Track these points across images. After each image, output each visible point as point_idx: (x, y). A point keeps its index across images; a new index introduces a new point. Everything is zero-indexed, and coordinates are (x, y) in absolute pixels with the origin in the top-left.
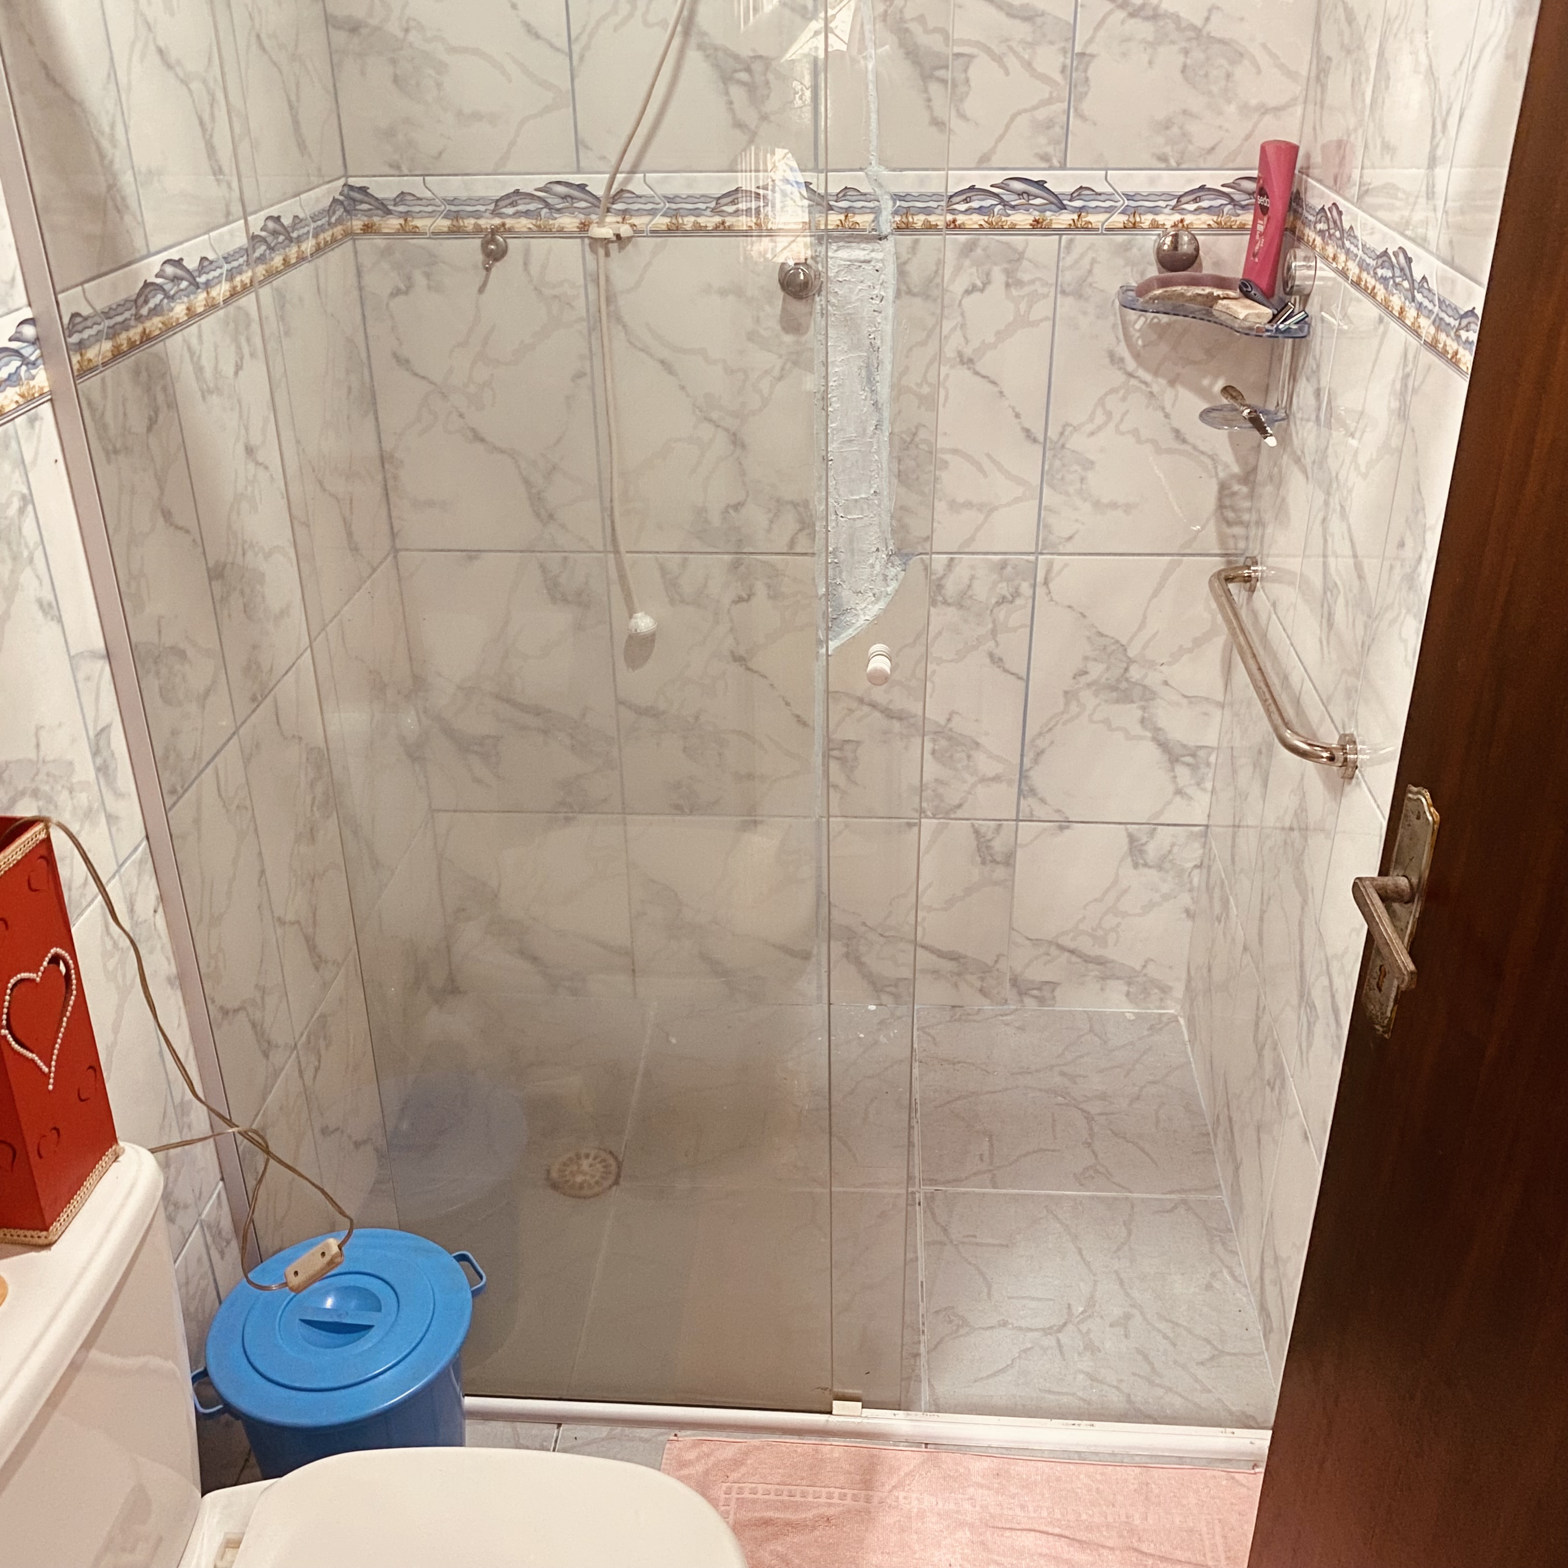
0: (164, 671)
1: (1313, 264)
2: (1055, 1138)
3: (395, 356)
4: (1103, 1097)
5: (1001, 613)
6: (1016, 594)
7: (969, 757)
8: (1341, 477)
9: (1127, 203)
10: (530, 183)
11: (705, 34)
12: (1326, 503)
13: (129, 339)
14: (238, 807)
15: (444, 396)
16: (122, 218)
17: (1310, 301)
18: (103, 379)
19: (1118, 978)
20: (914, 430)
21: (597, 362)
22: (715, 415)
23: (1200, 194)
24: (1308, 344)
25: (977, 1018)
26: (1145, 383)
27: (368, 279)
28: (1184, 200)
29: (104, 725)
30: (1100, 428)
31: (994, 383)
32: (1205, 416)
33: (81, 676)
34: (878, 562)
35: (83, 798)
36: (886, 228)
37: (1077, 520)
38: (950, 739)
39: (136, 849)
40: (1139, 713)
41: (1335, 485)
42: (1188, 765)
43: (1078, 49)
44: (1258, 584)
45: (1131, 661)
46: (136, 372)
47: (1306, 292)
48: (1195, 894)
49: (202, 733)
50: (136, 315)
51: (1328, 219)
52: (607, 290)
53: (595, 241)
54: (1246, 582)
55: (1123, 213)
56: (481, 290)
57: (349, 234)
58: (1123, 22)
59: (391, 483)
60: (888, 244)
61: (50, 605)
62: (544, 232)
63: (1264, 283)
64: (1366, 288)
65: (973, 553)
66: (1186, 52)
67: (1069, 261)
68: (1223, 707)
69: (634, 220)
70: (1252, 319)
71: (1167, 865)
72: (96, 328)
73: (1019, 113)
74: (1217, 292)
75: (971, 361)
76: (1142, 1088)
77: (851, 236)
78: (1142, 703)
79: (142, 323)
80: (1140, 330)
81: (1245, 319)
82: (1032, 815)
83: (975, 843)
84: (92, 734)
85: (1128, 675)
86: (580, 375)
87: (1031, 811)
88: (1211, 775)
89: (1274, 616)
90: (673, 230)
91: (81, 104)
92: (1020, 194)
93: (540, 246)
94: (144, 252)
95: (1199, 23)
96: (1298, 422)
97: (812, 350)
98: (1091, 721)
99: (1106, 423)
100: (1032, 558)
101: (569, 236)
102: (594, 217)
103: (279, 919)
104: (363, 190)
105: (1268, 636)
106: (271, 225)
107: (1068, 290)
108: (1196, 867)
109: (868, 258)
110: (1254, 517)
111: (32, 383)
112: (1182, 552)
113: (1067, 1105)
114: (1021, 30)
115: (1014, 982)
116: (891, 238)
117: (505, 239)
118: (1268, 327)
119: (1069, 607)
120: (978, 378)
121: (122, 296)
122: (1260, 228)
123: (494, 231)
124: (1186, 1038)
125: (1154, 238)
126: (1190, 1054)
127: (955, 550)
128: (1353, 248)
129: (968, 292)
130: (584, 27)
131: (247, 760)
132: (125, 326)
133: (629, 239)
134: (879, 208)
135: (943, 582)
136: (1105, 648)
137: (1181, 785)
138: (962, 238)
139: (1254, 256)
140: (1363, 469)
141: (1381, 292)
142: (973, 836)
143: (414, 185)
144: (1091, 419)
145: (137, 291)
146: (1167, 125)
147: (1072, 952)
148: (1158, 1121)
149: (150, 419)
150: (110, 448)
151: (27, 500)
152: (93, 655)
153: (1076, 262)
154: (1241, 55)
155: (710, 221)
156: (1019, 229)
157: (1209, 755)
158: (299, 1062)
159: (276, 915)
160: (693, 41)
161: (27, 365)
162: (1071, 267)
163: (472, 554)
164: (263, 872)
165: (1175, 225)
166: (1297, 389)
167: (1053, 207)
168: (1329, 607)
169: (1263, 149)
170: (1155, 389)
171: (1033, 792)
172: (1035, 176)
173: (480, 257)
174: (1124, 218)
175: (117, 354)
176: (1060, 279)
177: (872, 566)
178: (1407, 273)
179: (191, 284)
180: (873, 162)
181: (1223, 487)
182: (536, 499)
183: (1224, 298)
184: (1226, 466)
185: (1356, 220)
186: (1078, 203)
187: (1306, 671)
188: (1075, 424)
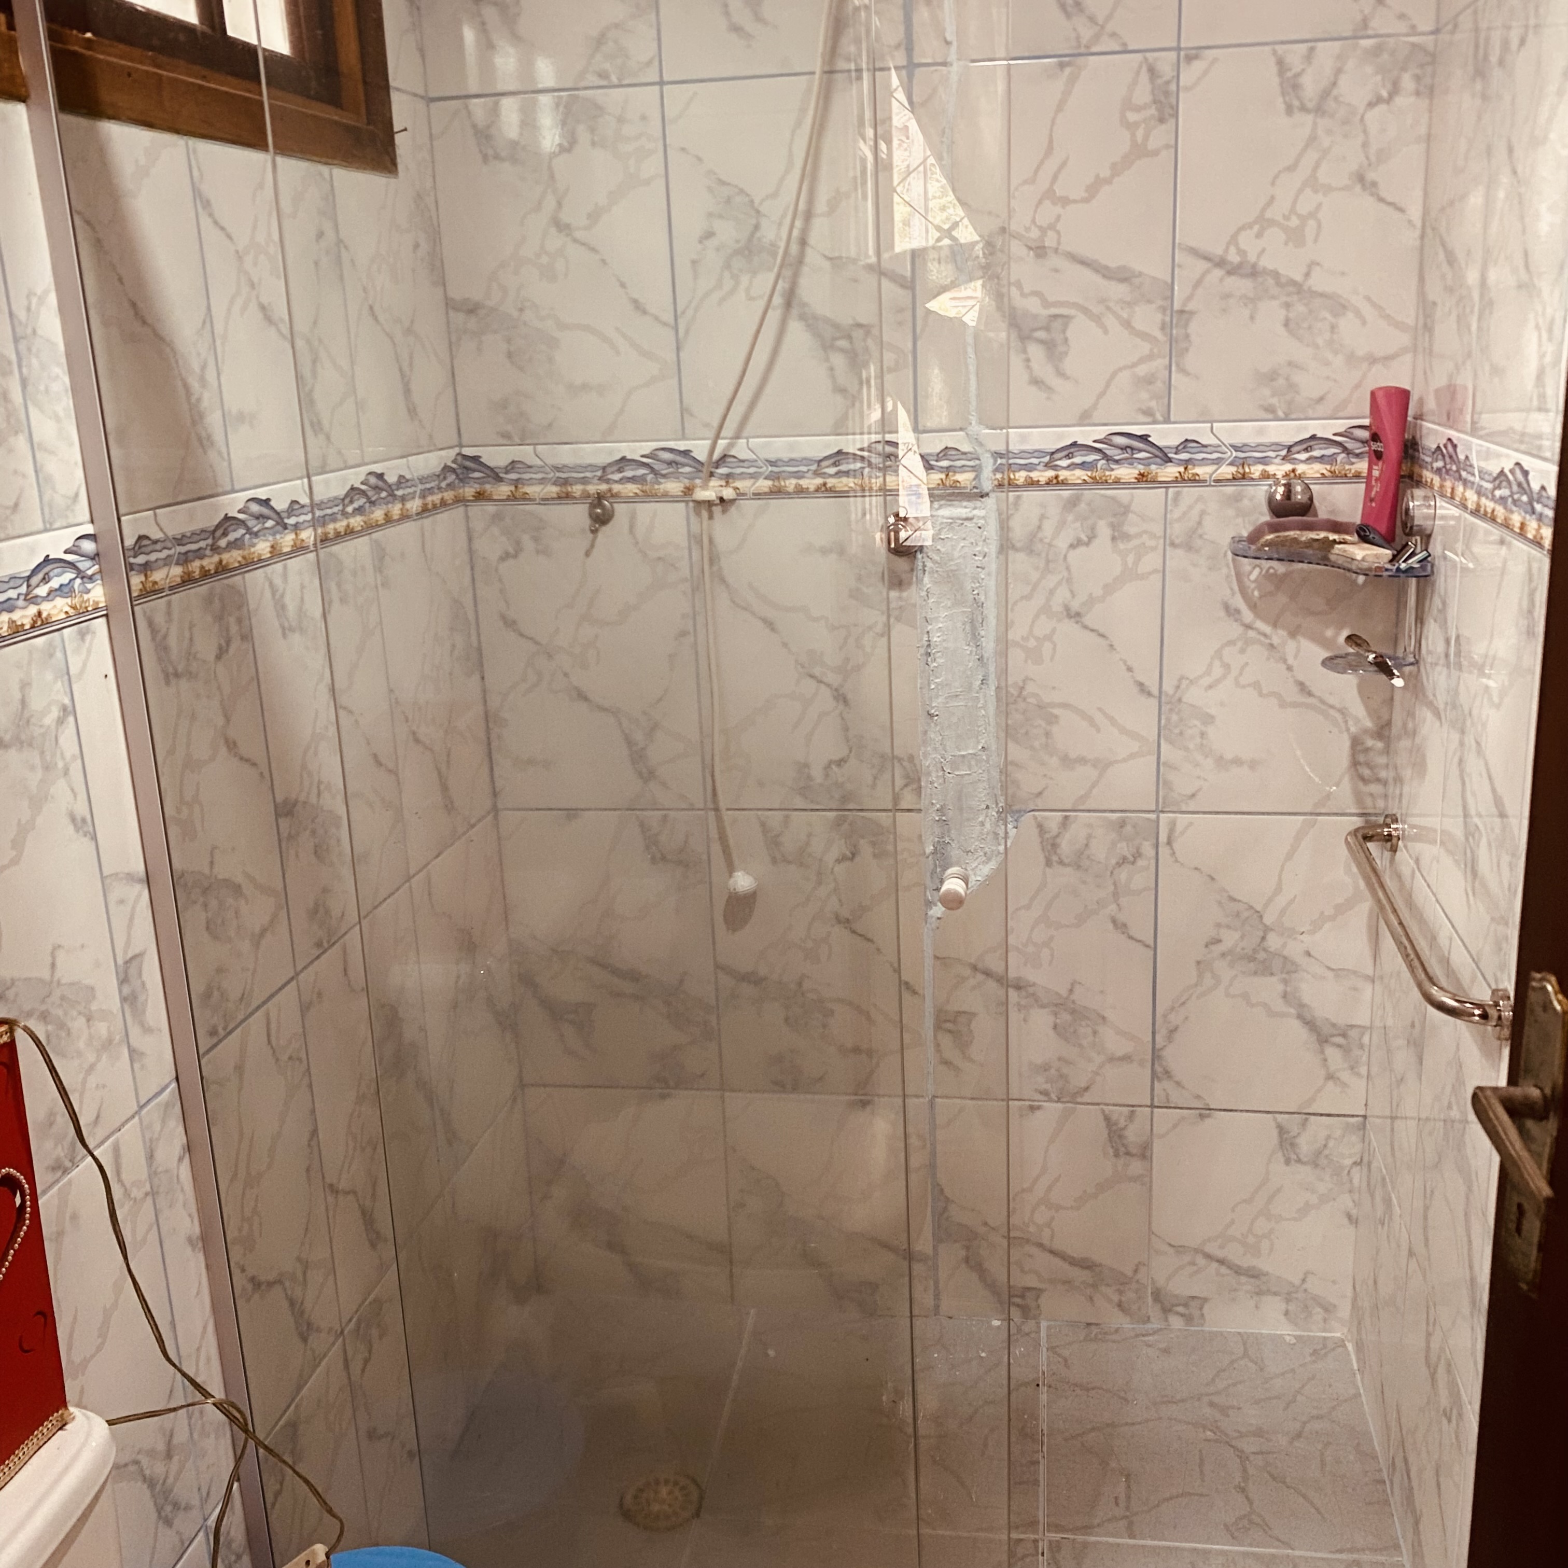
0: (214, 903)
1: (1432, 503)
2: (1203, 1481)
3: (503, 617)
4: (1259, 1433)
5: (1123, 875)
6: (1138, 855)
7: (1095, 1033)
8: (1475, 712)
9: (1234, 454)
10: (637, 450)
11: (805, 305)
12: (1462, 744)
13: (202, 567)
14: (290, 1058)
15: (550, 656)
16: (205, 452)
17: (1432, 541)
18: (169, 604)
19: (1275, 1294)
20: (1021, 684)
21: (700, 619)
22: (817, 671)
23: (1312, 443)
24: (1433, 584)
25: (1114, 1337)
26: (1265, 635)
27: (477, 544)
28: (1294, 449)
29: (137, 951)
30: (1218, 681)
31: (1102, 636)
32: (1328, 663)
33: (113, 898)
34: (988, 821)
35: (102, 1028)
36: (987, 486)
37: (1199, 777)
38: (1073, 1012)
39: (163, 1090)
40: (1280, 988)
41: (1468, 723)
42: (1339, 1046)
43: (1177, 306)
44: (1400, 843)
45: (1267, 929)
46: (208, 600)
47: (1428, 532)
48: (1356, 1196)
49: (254, 974)
50: (212, 545)
51: (1443, 456)
52: (711, 552)
53: (698, 503)
54: (1388, 841)
55: (1231, 464)
56: (587, 554)
57: (459, 500)
58: (1221, 280)
59: (494, 744)
60: (990, 502)
61: (84, 820)
62: (649, 496)
63: (1383, 528)
64: (1486, 513)
65: (1089, 811)
66: (1287, 306)
67: (1176, 514)
68: (1373, 982)
69: (738, 484)
70: (1370, 559)
71: (1323, 1161)
72: (165, 553)
73: (1120, 369)
74: (1332, 536)
75: (1078, 614)
76: (1305, 1423)
77: (953, 494)
78: (1284, 976)
79: (219, 554)
80: (1255, 581)
81: (1363, 560)
82: (1168, 1101)
83: (1106, 1132)
84: (120, 961)
85: (1265, 944)
86: (683, 634)
87: (1167, 1095)
88: (1365, 1058)
89: (1417, 874)
90: (777, 493)
91: (170, 345)
92: (1124, 448)
93: (645, 510)
94: (229, 488)
95: (1298, 278)
96: (1428, 666)
97: (914, 605)
98: (1228, 995)
99: (1224, 677)
100: (1153, 816)
101: (674, 500)
102: (698, 481)
103: (331, 1186)
104: (476, 459)
105: (1414, 896)
106: (373, 480)
107: (1177, 541)
108: (1355, 1163)
109: (970, 515)
110: (1392, 774)
111: (86, 597)
112: (1318, 811)
113: (1216, 1441)
114: (1118, 290)
115: (1157, 1295)
116: (992, 495)
117: (611, 503)
118: (1388, 566)
119: (1196, 869)
120: (1087, 632)
121: (196, 526)
122: (1376, 473)
123: (600, 497)
124: (1356, 1367)
125: (1266, 488)
126: (1360, 1385)
127: (1069, 808)
128: (1471, 478)
129: (1072, 546)
130: (690, 302)
131: (305, 1009)
132: (199, 554)
133: (733, 501)
134: (980, 466)
135: (1058, 840)
136: (1238, 915)
137: (1332, 1069)
138: (1066, 494)
139: (1372, 500)
140: (1496, 699)
141: (1500, 512)
142: (1103, 1124)
143: (525, 453)
144: (1208, 672)
145: (216, 523)
146: (1272, 376)
147: (1221, 1262)
148: (1323, 1464)
149: (220, 648)
150: (171, 670)
151: (69, 711)
152: (130, 877)
153: (1185, 514)
154: (1344, 307)
155: (811, 483)
156: (1124, 483)
157: (1363, 1034)
158: (345, 1351)
159: (328, 1181)
160: (795, 311)
161: (82, 578)
162: (1179, 520)
163: (571, 813)
164: (314, 1132)
165: (1286, 475)
166: (1425, 631)
167: (1158, 460)
168: (1472, 852)
169: (1373, 394)
170: (1276, 640)
171: (1168, 1074)
172: (1138, 430)
173: (586, 522)
174: (1233, 469)
175: (187, 580)
176: (1168, 531)
177: (982, 824)
178: (1524, 487)
179: (278, 523)
180: (973, 423)
181: (1356, 743)
182: (638, 756)
183: (1340, 543)
184: (1357, 720)
185: (1471, 450)
186: (1184, 456)
187: (1453, 926)
188: (1191, 677)
